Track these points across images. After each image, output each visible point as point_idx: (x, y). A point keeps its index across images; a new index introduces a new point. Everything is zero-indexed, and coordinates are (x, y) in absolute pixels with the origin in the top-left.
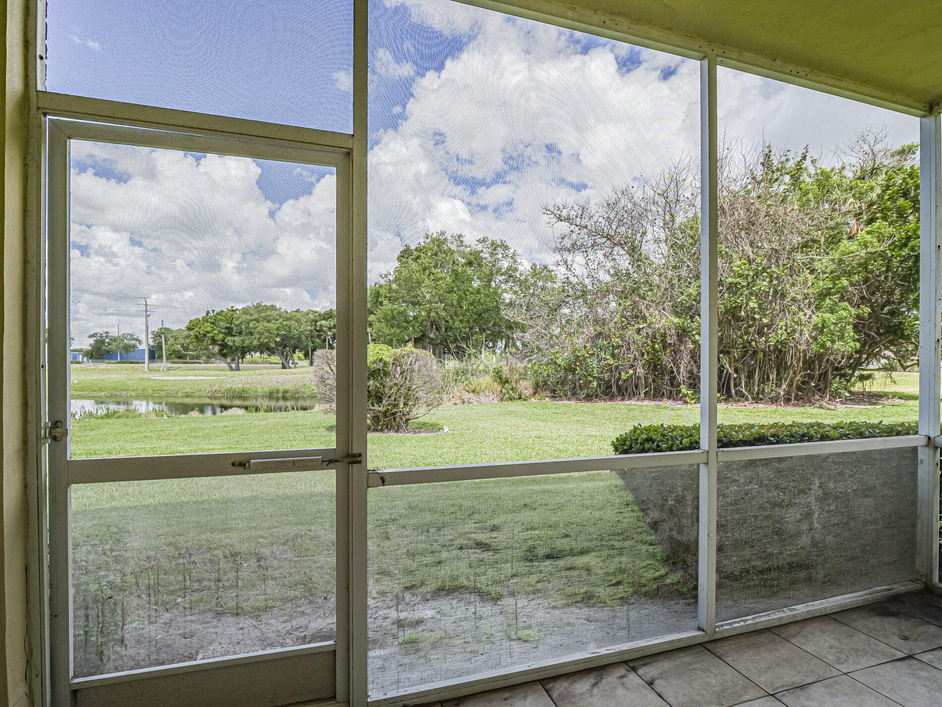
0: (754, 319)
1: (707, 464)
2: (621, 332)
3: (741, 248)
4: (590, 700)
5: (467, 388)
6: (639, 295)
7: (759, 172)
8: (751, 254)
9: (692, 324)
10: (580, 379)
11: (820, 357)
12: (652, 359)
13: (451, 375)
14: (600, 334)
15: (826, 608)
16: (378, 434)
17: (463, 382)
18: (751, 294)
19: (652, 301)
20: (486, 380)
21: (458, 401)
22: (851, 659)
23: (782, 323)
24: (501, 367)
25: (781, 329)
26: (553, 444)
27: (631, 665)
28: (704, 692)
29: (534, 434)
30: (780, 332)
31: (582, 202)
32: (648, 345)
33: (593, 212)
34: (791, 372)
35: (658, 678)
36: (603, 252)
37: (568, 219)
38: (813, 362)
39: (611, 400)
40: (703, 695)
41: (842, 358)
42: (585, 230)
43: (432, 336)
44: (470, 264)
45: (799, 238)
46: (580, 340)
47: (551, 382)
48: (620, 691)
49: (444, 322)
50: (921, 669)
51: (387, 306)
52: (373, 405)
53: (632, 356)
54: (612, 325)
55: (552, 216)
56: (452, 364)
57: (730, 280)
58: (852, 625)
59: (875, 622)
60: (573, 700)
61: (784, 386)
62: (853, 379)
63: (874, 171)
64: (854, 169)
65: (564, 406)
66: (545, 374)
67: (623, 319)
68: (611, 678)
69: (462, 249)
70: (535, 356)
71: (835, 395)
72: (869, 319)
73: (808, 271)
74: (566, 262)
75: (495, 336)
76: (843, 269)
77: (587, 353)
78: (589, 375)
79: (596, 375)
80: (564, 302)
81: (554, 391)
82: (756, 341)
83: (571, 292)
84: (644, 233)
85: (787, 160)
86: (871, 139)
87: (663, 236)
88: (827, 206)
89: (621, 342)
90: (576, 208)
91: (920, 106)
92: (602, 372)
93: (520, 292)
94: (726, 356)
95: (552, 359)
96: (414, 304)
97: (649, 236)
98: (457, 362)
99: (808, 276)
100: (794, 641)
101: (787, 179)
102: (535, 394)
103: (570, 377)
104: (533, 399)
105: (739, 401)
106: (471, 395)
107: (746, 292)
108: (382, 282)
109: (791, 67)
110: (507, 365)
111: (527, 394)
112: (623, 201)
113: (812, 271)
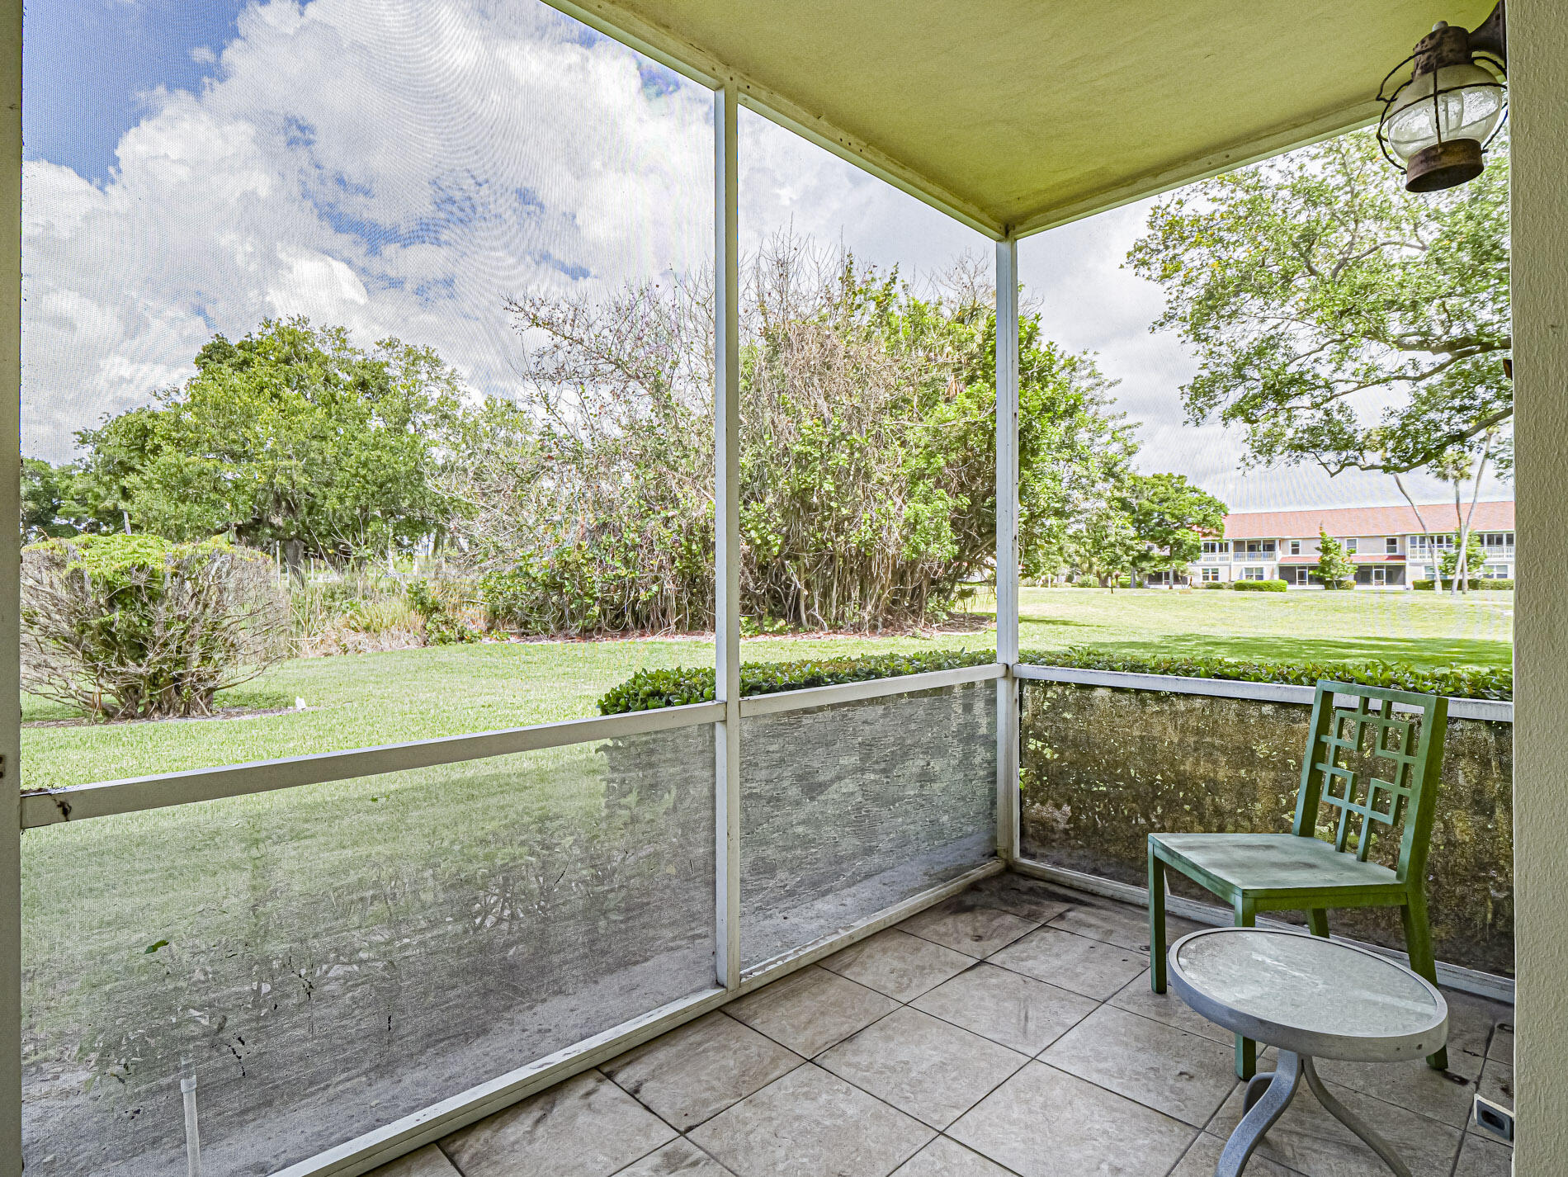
0: (830, 509)
1: (725, 722)
2: (639, 522)
3: (813, 402)
4: (528, 1149)
5: (353, 623)
6: (667, 463)
7: (837, 289)
8: (825, 411)
9: (746, 513)
10: (571, 602)
11: (912, 564)
12: (688, 567)
13: (318, 598)
14: (605, 525)
15: (890, 917)
16: (136, 725)
17: (344, 612)
18: (826, 470)
19: (688, 474)
20: (396, 607)
21: (333, 650)
22: (915, 982)
23: (866, 516)
24: (424, 583)
25: (865, 523)
26: (513, 715)
27: (606, 1069)
28: (715, 1083)
29: (480, 701)
30: (863, 528)
31: (573, 296)
32: (681, 545)
33: (593, 318)
34: (878, 587)
35: (646, 1080)
36: (611, 387)
37: (549, 324)
38: (905, 572)
39: (622, 636)
40: (713, 1088)
41: (939, 567)
42: (580, 346)
43: (278, 521)
44: (363, 385)
45: (887, 395)
46: (571, 534)
47: (521, 609)
48: (583, 1119)
49: (304, 496)
50: (991, 976)
51: (169, 456)
52: (123, 664)
53: (656, 563)
54: (624, 510)
55: (521, 315)
56: (322, 576)
57: (798, 448)
58: (920, 935)
59: (949, 924)
60: (497, 1158)
61: (869, 608)
62: (953, 596)
63: (974, 313)
64: (953, 306)
65: (543, 649)
66: (509, 594)
67: (642, 502)
68: (570, 1101)
69: (345, 355)
70: (491, 562)
71: (932, 619)
72: (969, 513)
73: (899, 442)
74: (546, 399)
75: (416, 526)
76: (939, 444)
77: (583, 557)
78: (586, 594)
79: (599, 595)
80: (543, 467)
81: (525, 624)
82: (832, 541)
83: (555, 453)
84: (676, 364)
85: (873, 280)
86: (970, 267)
87: (704, 371)
88: (921, 353)
89: (638, 540)
90: (564, 307)
91: (995, 224)
92: (608, 591)
93: (464, 446)
94: (794, 564)
95: (521, 568)
96: (236, 457)
97: (683, 370)
98: (335, 573)
99: (898, 449)
100: (847, 973)
101: (872, 306)
102: (489, 630)
103: (555, 598)
104: (486, 640)
105: (811, 631)
106: (362, 636)
107: (819, 468)
108: (158, 406)
109: (841, 134)
110: (436, 578)
111: (476, 632)
112: (642, 307)
113: (903, 444)
